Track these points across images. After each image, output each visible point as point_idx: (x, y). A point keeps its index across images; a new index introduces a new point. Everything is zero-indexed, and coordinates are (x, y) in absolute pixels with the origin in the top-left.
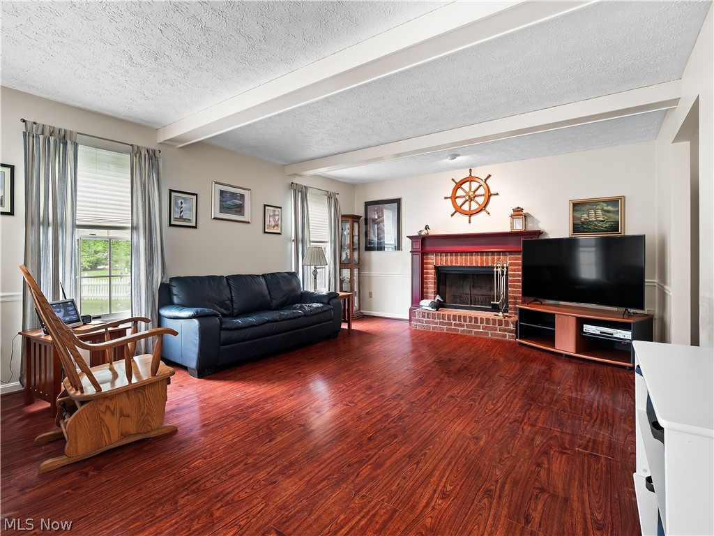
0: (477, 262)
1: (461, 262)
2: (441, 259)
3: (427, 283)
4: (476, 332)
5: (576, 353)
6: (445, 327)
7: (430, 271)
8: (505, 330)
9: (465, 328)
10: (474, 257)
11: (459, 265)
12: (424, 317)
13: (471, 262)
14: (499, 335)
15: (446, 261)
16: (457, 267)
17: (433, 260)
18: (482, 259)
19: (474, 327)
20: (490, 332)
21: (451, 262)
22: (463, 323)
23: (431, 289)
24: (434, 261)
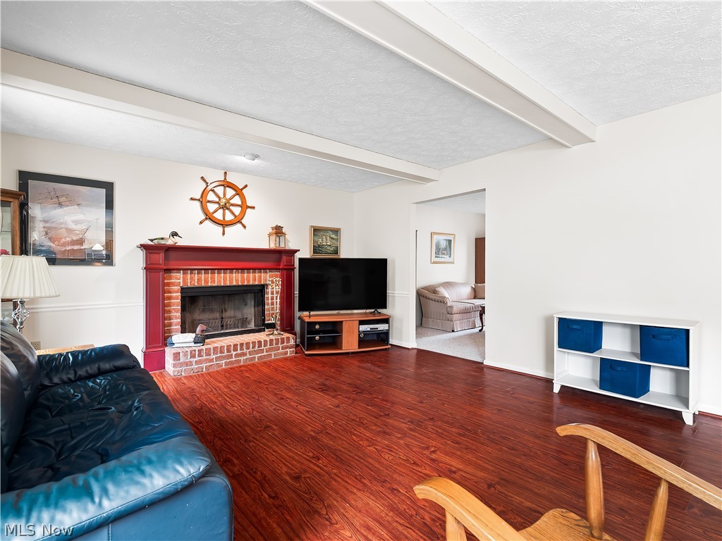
0: (237, 281)
1: (219, 281)
2: (191, 278)
3: (170, 312)
4: (260, 358)
5: (359, 348)
6: (223, 362)
7: (174, 295)
8: (287, 347)
9: (248, 356)
10: (234, 275)
11: (216, 284)
12: (193, 356)
13: (231, 280)
14: (282, 354)
15: (199, 280)
16: (215, 287)
17: (179, 280)
18: (243, 277)
19: (257, 352)
20: (273, 353)
21: (206, 281)
22: (245, 351)
23: (176, 318)
24: (181, 281)
